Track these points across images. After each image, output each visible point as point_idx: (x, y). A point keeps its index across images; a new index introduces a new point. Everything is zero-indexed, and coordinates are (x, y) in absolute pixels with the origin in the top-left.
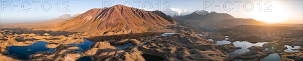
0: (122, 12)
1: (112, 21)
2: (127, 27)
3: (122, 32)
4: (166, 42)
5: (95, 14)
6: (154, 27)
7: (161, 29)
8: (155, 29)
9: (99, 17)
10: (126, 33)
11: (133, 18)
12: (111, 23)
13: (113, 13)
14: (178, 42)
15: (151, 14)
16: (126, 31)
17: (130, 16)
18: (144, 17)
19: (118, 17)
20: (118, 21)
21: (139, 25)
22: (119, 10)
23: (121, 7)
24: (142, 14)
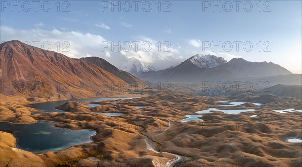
7: (119, 94)
8: (107, 94)
15: (88, 66)
16: (62, 96)
17: (52, 69)
18: (75, 71)
19: (29, 69)
20: (34, 77)
21: (74, 86)
22: (23, 53)
23: (24, 46)
24: (70, 64)
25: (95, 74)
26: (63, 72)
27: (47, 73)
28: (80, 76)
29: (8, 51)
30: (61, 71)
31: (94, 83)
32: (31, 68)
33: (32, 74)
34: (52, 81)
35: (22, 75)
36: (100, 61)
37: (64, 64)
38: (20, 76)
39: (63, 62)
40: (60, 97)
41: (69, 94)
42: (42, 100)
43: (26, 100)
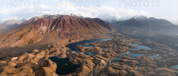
0: (72, 23)
2: (80, 35)
5: (47, 25)
6: (97, 35)
7: (102, 36)
8: (98, 36)
9: (53, 28)
10: (82, 40)
11: (81, 28)
12: (68, 33)
13: (65, 24)
14: (113, 43)
15: (93, 24)
16: (81, 39)
17: (79, 27)
18: (88, 27)
19: (70, 28)
21: (86, 33)
22: (69, 21)
23: (69, 18)
24: (86, 23)
25: (95, 27)
26: (83, 27)
27: (77, 29)
28: (89, 29)
29: (63, 20)
31: (94, 31)
33: (71, 30)
34: (78, 32)
36: (99, 20)
37: (84, 23)
41: (84, 38)
42: (73, 41)
43: (68, 42)
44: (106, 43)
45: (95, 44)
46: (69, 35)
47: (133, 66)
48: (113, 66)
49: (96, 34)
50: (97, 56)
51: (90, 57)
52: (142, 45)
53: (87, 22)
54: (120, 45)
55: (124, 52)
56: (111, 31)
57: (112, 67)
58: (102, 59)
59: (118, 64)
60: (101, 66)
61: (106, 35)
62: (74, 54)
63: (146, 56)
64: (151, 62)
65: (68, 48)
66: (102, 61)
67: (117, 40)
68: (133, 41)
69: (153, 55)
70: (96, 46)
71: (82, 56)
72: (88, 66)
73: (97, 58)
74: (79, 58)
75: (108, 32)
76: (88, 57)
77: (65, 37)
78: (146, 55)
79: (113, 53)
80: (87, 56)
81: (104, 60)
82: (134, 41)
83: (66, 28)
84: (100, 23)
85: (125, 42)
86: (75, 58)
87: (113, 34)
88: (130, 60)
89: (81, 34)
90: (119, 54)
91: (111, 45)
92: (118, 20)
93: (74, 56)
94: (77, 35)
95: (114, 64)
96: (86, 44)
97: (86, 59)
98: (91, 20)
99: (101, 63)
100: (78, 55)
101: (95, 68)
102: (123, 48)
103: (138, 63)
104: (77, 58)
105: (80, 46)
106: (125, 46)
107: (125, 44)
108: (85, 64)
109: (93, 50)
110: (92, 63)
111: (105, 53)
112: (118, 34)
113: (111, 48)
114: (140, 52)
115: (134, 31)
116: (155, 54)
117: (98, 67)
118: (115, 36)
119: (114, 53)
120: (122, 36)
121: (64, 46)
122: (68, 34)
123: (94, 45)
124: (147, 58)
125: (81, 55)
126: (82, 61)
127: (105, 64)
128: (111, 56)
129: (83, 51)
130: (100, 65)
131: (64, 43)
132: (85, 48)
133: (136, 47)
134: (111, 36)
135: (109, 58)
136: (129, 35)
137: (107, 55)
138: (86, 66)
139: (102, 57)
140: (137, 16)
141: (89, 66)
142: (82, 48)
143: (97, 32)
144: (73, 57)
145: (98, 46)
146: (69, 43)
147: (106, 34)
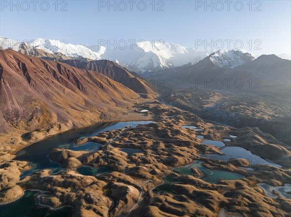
1: (18, 107)
2: (58, 115)
3: (56, 128)
4: (140, 135)
6: (110, 110)
7: (124, 114)
8: (112, 114)
11: (61, 93)
14: (155, 136)
18: (81, 87)
19: (24, 93)
20: (31, 103)
22: (17, 70)
23: (17, 59)
24: (75, 78)
27: (47, 95)
30: (64, 90)
31: (101, 99)
32: (28, 91)
33: (28, 100)
34: (52, 106)
35: (16, 102)
36: (111, 65)
38: (13, 104)
39: (68, 75)
40: (60, 128)
41: (70, 122)
42: (40, 136)
43: (20, 140)
44: (135, 136)
45: (105, 139)
46: (24, 117)
47: (212, 206)
48: (160, 204)
49: (106, 109)
50: (114, 177)
51: (96, 180)
52: (235, 145)
53: (78, 72)
54: (173, 143)
55: (186, 162)
56: (145, 97)
57: (157, 206)
58: (129, 183)
59: (173, 198)
60: (129, 203)
61: (133, 109)
62: (49, 180)
63: (251, 183)
64: (268, 206)
65: (25, 163)
66: (132, 189)
67: (164, 126)
68: (209, 132)
69: (273, 185)
70: (110, 146)
71: (75, 180)
72: (95, 210)
73: (116, 183)
74: (66, 188)
75: (138, 103)
76: (92, 181)
77: (7, 125)
78: (251, 180)
79: (157, 167)
80: (89, 179)
81: (136, 186)
82: (211, 130)
83: (10, 95)
84: (114, 74)
85: (187, 134)
86: (53, 193)
87: (152, 106)
88: (203, 188)
89: (61, 111)
90: (173, 169)
91: (150, 143)
92: (163, 64)
93: (47, 186)
94: (51, 116)
95: (162, 197)
96: (82, 142)
97: (87, 190)
98: (88, 65)
99: (127, 197)
100: (63, 180)
101: (114, 211)
102: (181, 150)
103: (227, 201)
104: (59, 189)
105: (63, 150)
106: (187, 144)
107: (187, 139)
108: (84, 203)
109: (103, 158)
110: (105, 199)
111: (134, 165)
112: (167, 107)
113: (149, 151)
114: (232, 167)
115: (211, 99)
116: (280, 183)
117: (122, 207)
118: (157, 112)
119: (160, 165)
120: (178, 113)
121: (8, 157)
122: (17, 115)
123: (104, 143)
124: (252, 189)
125: (70, 180)
126: (74, 198)
127: (140, 198)
128: (153, 172)
129: (76, 165)
130: (126, 201)
131: (9, 148)
132: (79, 153)
133: (217, 151)
134: (146, 113)
135: (148, 179)
136: (195, 112)
137: (142, 172)
138: (88, 208)
139: (129, 178)
140: (218, 52)
141: (98, 208)
142: (69, 156)
143: (108, 103)
144: (45, 189)
145: (115, 145)
146: (25, 143)
147: (133, 107)
